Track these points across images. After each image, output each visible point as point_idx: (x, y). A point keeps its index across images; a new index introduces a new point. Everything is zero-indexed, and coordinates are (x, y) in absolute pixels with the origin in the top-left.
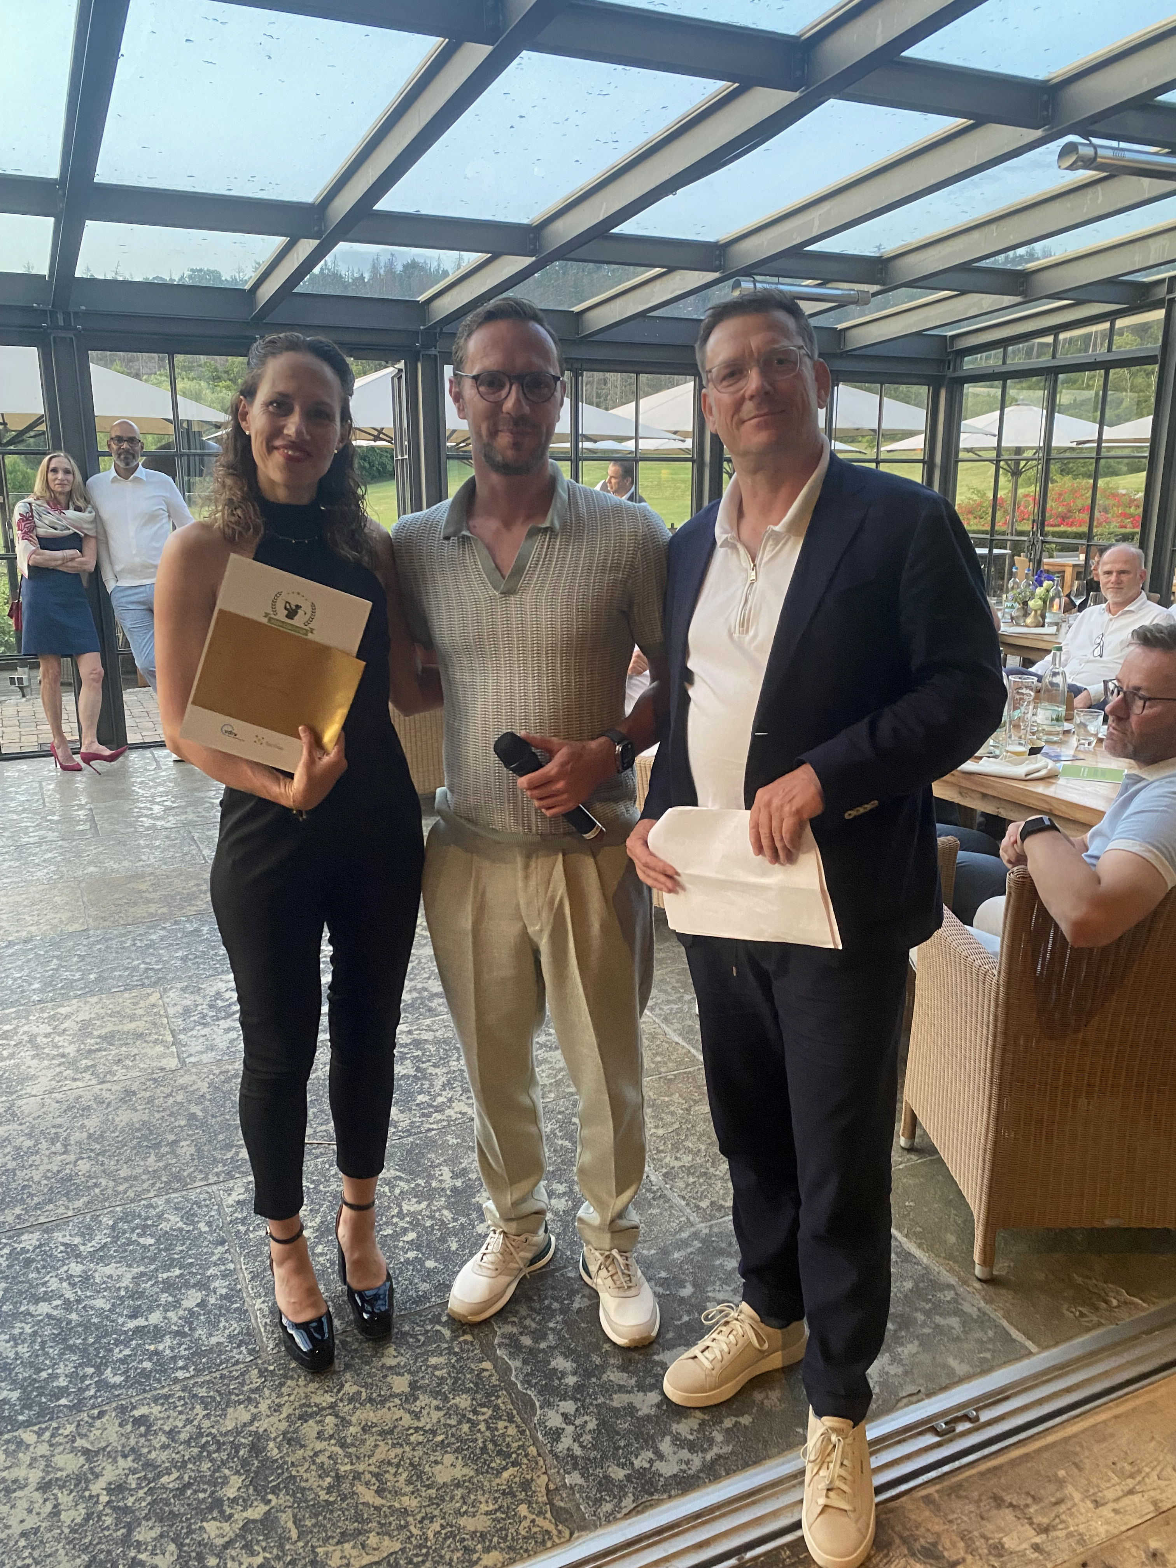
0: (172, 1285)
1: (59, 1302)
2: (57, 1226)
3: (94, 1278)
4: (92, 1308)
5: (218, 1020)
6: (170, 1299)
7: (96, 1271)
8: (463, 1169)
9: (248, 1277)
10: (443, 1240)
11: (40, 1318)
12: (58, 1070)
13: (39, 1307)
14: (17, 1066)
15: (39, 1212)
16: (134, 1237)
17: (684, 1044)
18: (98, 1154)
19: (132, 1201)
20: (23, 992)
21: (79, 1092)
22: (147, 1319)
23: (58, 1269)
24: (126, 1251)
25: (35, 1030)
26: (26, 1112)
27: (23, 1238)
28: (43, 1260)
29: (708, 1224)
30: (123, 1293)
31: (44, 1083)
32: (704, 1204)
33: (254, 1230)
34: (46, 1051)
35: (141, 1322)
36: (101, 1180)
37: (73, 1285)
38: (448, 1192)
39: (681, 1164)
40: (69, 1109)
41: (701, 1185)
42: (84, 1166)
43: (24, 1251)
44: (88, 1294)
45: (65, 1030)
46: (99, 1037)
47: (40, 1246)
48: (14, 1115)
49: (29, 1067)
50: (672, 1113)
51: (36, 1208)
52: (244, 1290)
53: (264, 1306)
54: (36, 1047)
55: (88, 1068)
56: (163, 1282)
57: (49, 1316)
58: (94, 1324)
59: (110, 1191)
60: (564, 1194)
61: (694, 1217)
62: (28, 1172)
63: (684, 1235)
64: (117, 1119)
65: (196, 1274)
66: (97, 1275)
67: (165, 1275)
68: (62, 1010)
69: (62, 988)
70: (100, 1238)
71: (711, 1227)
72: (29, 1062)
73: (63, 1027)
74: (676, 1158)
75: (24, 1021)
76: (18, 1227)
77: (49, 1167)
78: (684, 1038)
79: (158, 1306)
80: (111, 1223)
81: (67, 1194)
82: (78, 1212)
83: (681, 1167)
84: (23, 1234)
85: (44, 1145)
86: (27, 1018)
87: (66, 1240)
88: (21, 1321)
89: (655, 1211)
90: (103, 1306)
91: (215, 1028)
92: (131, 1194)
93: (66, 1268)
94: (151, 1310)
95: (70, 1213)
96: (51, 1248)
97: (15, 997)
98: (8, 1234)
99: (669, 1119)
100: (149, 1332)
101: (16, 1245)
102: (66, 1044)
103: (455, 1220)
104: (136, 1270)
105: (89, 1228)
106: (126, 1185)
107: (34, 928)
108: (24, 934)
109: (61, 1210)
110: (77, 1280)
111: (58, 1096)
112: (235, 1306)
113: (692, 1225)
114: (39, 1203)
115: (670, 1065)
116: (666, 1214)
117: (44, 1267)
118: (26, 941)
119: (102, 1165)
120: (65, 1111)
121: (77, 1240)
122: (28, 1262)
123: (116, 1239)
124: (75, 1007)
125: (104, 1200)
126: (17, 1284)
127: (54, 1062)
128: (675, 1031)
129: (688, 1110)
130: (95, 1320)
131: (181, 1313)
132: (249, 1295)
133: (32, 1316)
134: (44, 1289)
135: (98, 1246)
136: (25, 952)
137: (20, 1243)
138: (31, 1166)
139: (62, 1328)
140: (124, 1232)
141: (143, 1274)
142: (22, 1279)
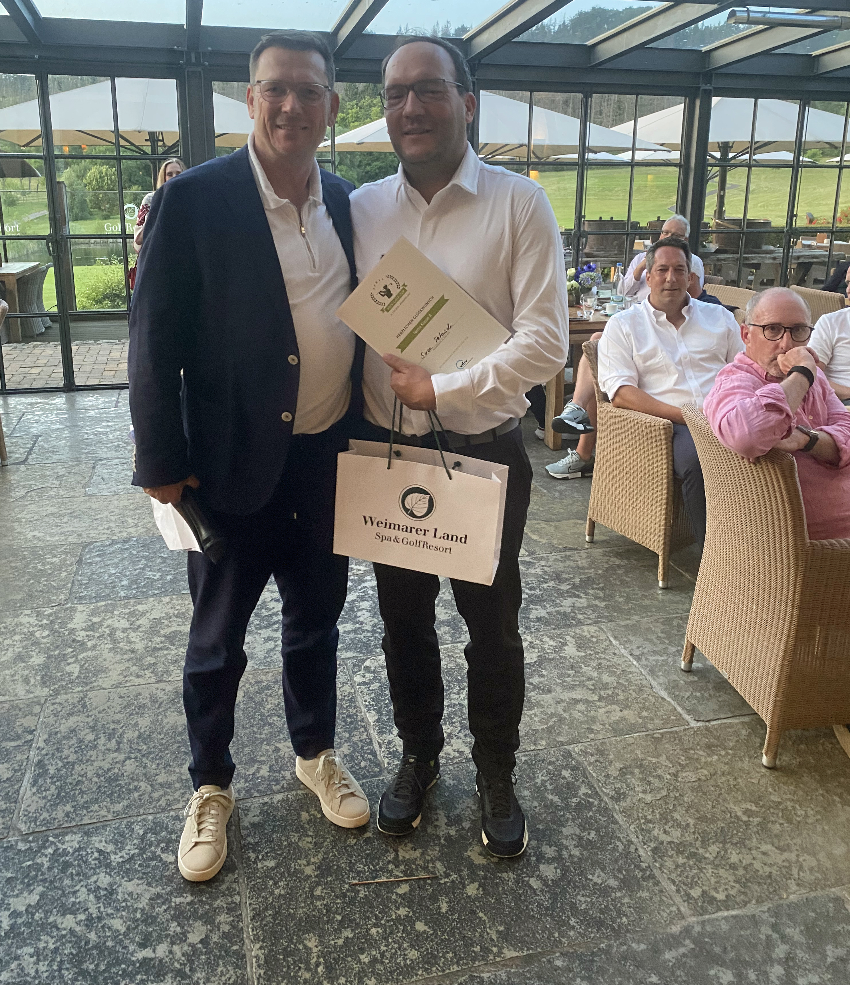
0: (182, 913)
1: (82, 917)
2: (97, 829)
3: (117, 893)
4: (109, 928)
5: (260, 628)
6: (178, 929)
7: (120, 885)
8: (458, 816)
9: (251, 914)
10: (434, 898)
11: (64, 932)
12: (127, 665)
13: (65, 920)
14: (96, 658)
15: (85, 812)
16: (159, 852)
17: (669, 699)
18: (143, 756)
19: (163, 810)
20: (114, 587)
21: (140, 689)
22: (154, 951)
23: (89, 878)
24: (148, 866)
25: (116, 625)
26: (94, 704)
27: (67, 838)
28: (79, 865)
29: (700, 918)
30: (138, 916)
31: (114, 676)
32: (696, 893)
33: (263, 859)
34: (121, 645)
35: (147, 953)
36: (141, 784)
37: (98, 898)
38: (442, 841)
39: (669, 839)
40: (128, 706)
41: (691, 868)
42: (130, 767)
43: (65, 853)
44: (110, 911)
45: (139, 627)
46: (165, 636)
47: (80, 849)
48: (84, 706)
49: (105, 660)
50: (660, 777)
51: (83, 807)
52: (245, 929)
53: (260, 953)
54: (115, 641)
55: (150, 665)
56: (175, 908)
57: (72, 931)
58: (108, 948)
59: (146, 797)
60: (554, 859)
61: (684, 909)
62: (84, 766)
63: (675, 929)
64: (165, 721)
65: (205, 903)
66: (120, 890)
67: (178, 900)
68: (140, 608)
69: (144, 586)
70: (130, 849)
71: (703, 923)
72: (106, 654)
73: (138, 623)
74: (665, 832)
75: (109, 614)
76: (66, 825)
77: (101, 764)
78: (669, 693)
79: (167, 936)
80: (141, 832)
81: (112, 794)
82: (116, 815)
83: (670, 843)
84: (67, 834)
85: (102, 740)
86: (112, 613)
87: (100, 846)
88: (48, 934)
89: (645, 894)
90: (120, 928)
91: (257, 637)
92: (163, 802)
93: (94, 878)
94: (159, 940)
95: (110, 817)
96: (87, 854)
97: (107, 591)
98: (57, 832)
99: (656, 783)
100: (154, 967)
101: (60, 845)
102: (137, 641)
103: (447, 875)
104: (155, 890)
105: (122, 835)
106: (161, 792)
107: (132, 530)
108: (125, 535)
109: (103, 812)
110: (102, 893)
111: (122, 691)
112: (235, 948)
113: (683, 918)
114: (86, 802)
115: (657, 721)
116: (656, 899)
117: (78, 874)
118: (125, 541)
119: (145, 767)
120: (125, 707)
121: (110, 848)
122: (67, 865)
123: (142, 850)
124: (150, 605)
125: (141, 806)
126: (51, 890)
127: (126, 657)
128: (660, 684)
129: (676, 775)
130: (110, 944)
131: (186, 948)
132: (248, 937)
133: (58, 929)
134: (73, 899)
135: (127, 857)
136: (123, 550)
137: (63, 843)
138: (87, 761)
139: (80, 947)
140: (151, 846)
141: (159, 896)
142: (57, 884)
